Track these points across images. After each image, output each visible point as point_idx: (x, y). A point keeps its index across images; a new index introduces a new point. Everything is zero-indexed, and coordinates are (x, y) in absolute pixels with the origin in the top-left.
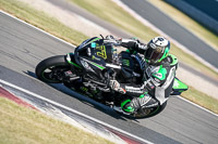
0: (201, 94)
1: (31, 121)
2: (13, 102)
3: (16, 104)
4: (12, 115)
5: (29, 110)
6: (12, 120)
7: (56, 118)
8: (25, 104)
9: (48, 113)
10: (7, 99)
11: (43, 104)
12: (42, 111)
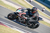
0: (48, 24)
1: (9, 31)
2: (5, 27)
3: (6, 27)
4: (5, 29)
5: (9, 28)
6: (5, 31)
7: (15, 30)
8: (8, 27)
9: (13, 29)
10: (4, 26)
11: (12, 27)
12: (12, 28)
